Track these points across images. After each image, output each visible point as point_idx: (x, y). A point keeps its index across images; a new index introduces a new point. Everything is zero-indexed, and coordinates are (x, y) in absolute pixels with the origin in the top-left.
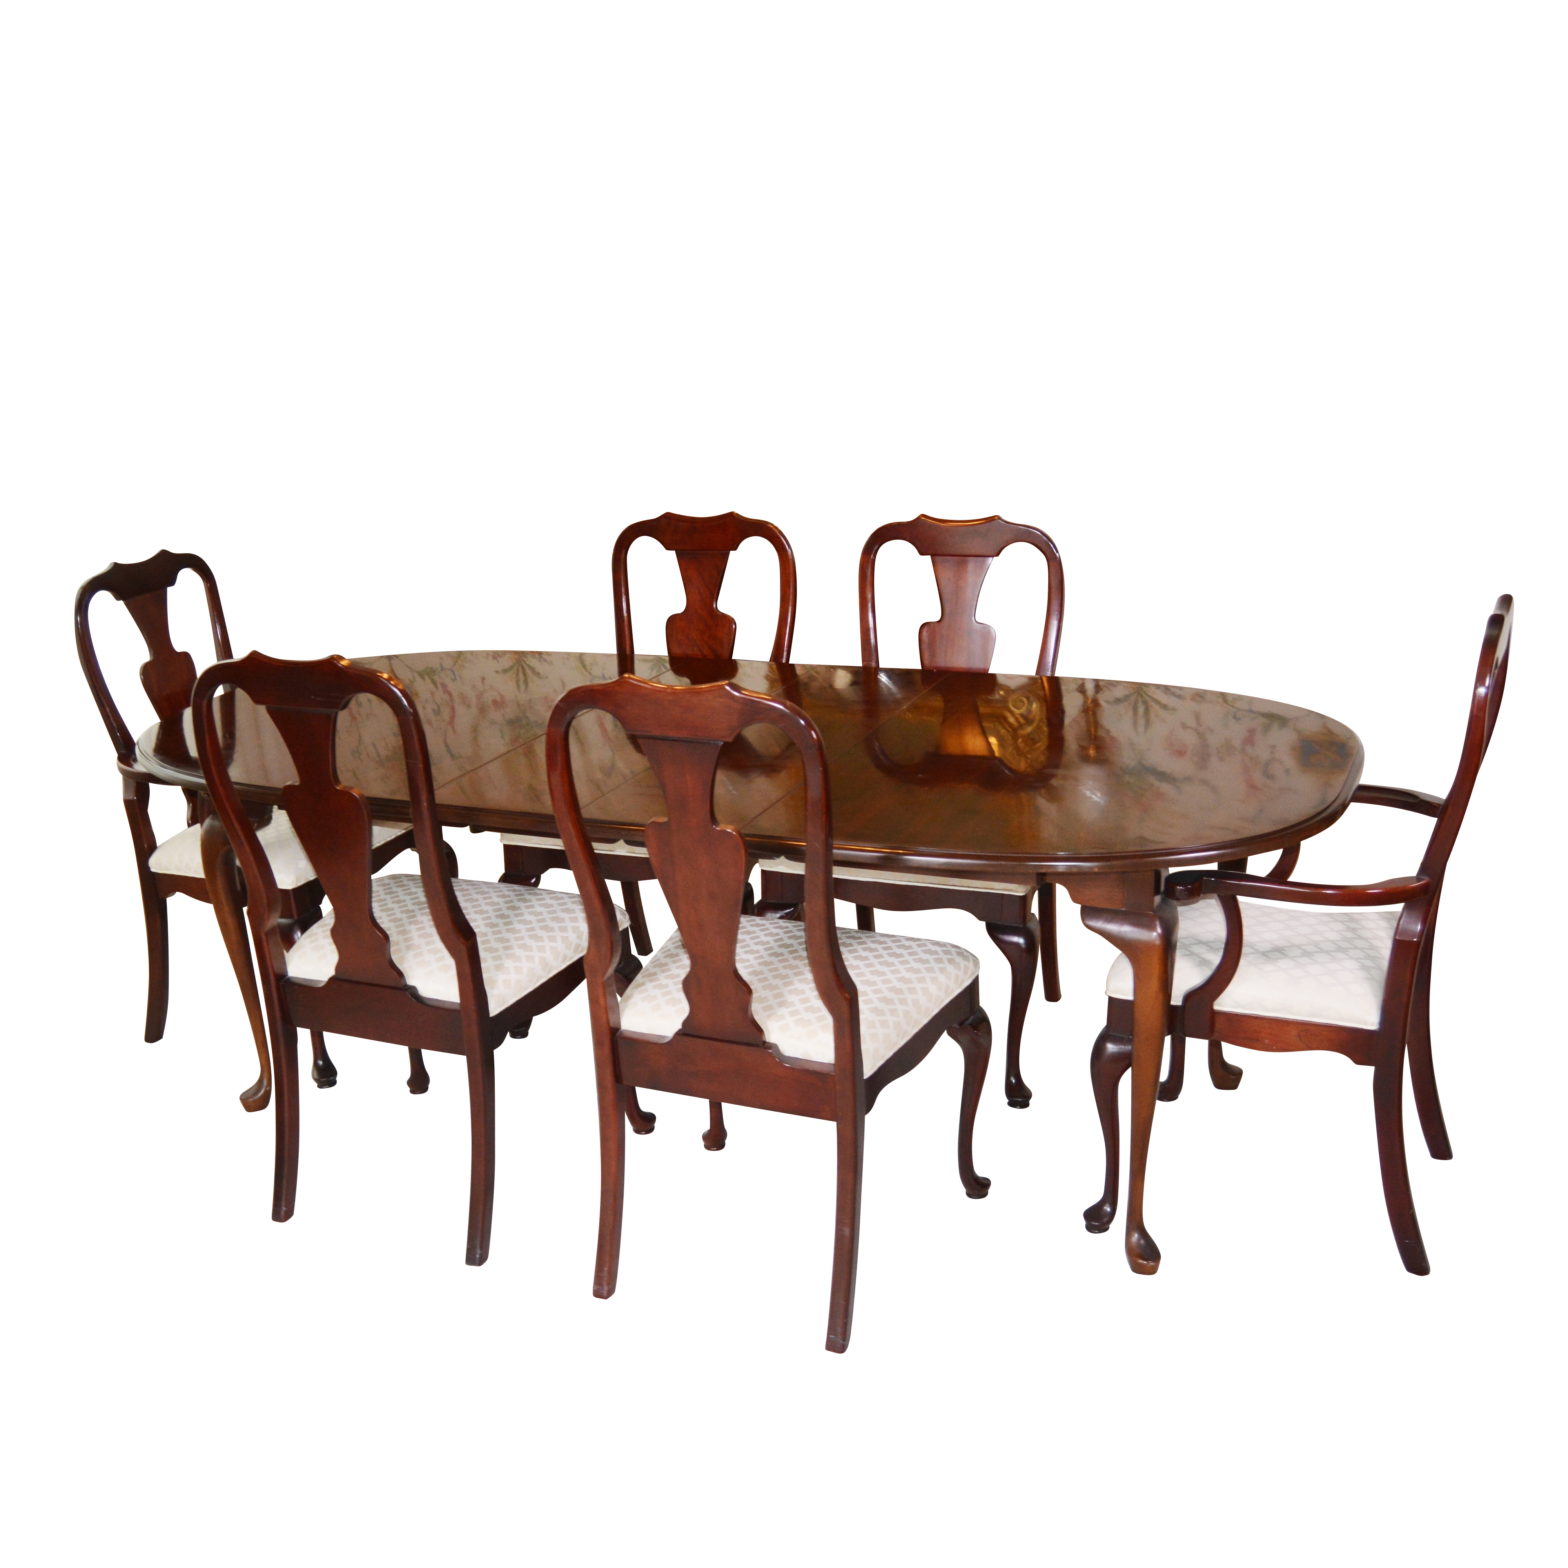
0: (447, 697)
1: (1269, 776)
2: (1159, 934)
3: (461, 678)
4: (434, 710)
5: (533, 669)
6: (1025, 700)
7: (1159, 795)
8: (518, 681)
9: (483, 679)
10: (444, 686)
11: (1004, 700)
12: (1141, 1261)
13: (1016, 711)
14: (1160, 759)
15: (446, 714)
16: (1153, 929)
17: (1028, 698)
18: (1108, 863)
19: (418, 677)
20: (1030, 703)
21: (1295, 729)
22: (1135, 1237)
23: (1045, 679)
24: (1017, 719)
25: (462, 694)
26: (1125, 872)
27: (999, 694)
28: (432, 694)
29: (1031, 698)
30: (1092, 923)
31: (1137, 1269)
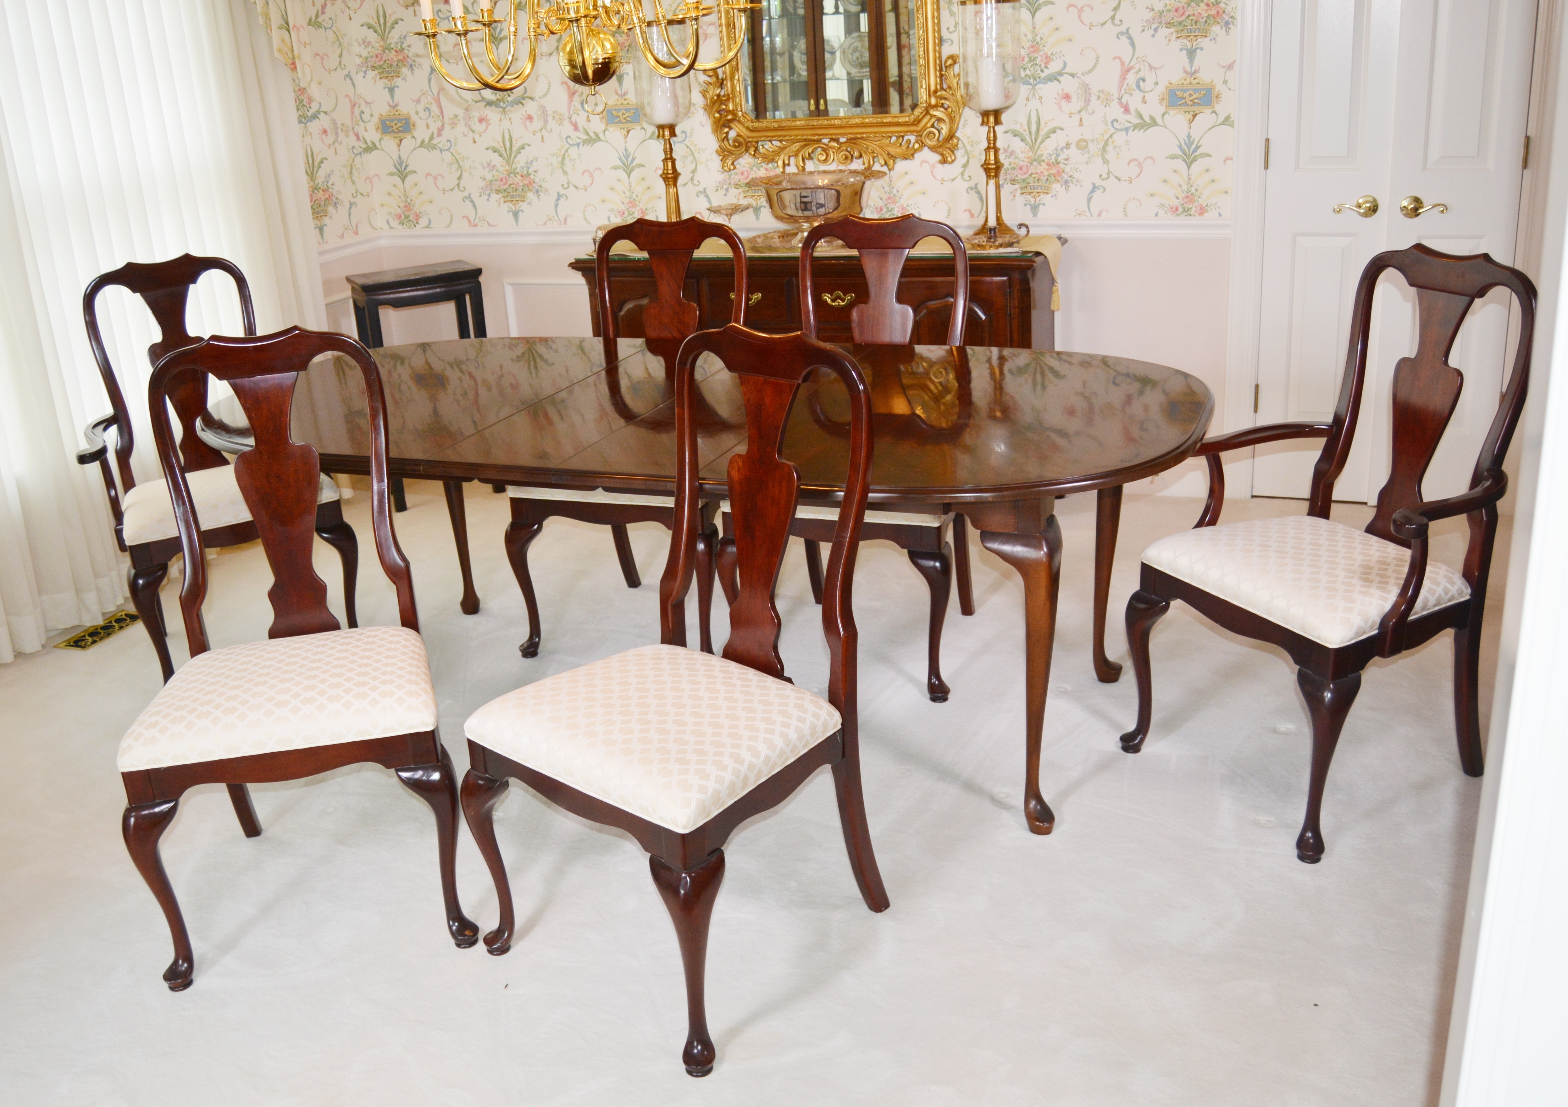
0: (472, 383)
1: (1142, 428)
2: (1045, 553)
3: (484, 367)
4: (462, 395)
5: (541, 356)
6: (944, 372)
7: (1056, 448)
8: (529, 368)
9: (501, 367)
10: (470, 374)
11: (927, 374)
12: (1038, 823)
13: (936, 380)
14: (1055, 417)
15: (471, 395)
16: (1041, 548)
17: (946, 369)
18: (1000, 494)
19: (448, 367)
20: (947, 373)
21: (1164, 392)
22: (1033, 804)
23: (954, 349)
24: (936, 387)
25: (484, 380)
26: (1017, 501)
27: (923, 366)
28: (461, 380)
29: (949, 370)
30: (990, 545)
31: (1035, 830)
